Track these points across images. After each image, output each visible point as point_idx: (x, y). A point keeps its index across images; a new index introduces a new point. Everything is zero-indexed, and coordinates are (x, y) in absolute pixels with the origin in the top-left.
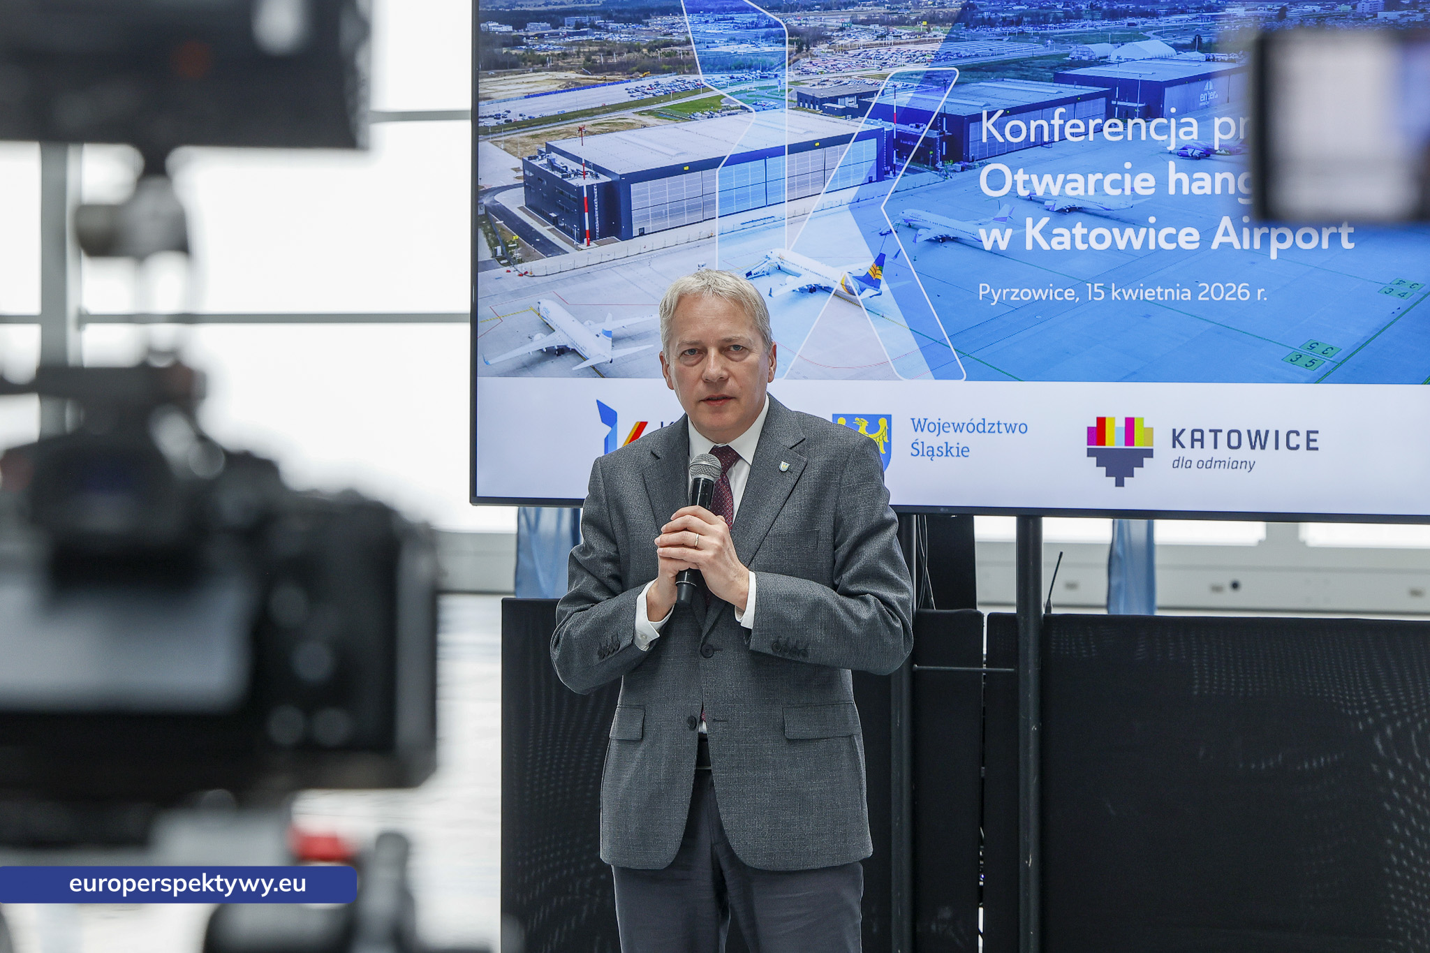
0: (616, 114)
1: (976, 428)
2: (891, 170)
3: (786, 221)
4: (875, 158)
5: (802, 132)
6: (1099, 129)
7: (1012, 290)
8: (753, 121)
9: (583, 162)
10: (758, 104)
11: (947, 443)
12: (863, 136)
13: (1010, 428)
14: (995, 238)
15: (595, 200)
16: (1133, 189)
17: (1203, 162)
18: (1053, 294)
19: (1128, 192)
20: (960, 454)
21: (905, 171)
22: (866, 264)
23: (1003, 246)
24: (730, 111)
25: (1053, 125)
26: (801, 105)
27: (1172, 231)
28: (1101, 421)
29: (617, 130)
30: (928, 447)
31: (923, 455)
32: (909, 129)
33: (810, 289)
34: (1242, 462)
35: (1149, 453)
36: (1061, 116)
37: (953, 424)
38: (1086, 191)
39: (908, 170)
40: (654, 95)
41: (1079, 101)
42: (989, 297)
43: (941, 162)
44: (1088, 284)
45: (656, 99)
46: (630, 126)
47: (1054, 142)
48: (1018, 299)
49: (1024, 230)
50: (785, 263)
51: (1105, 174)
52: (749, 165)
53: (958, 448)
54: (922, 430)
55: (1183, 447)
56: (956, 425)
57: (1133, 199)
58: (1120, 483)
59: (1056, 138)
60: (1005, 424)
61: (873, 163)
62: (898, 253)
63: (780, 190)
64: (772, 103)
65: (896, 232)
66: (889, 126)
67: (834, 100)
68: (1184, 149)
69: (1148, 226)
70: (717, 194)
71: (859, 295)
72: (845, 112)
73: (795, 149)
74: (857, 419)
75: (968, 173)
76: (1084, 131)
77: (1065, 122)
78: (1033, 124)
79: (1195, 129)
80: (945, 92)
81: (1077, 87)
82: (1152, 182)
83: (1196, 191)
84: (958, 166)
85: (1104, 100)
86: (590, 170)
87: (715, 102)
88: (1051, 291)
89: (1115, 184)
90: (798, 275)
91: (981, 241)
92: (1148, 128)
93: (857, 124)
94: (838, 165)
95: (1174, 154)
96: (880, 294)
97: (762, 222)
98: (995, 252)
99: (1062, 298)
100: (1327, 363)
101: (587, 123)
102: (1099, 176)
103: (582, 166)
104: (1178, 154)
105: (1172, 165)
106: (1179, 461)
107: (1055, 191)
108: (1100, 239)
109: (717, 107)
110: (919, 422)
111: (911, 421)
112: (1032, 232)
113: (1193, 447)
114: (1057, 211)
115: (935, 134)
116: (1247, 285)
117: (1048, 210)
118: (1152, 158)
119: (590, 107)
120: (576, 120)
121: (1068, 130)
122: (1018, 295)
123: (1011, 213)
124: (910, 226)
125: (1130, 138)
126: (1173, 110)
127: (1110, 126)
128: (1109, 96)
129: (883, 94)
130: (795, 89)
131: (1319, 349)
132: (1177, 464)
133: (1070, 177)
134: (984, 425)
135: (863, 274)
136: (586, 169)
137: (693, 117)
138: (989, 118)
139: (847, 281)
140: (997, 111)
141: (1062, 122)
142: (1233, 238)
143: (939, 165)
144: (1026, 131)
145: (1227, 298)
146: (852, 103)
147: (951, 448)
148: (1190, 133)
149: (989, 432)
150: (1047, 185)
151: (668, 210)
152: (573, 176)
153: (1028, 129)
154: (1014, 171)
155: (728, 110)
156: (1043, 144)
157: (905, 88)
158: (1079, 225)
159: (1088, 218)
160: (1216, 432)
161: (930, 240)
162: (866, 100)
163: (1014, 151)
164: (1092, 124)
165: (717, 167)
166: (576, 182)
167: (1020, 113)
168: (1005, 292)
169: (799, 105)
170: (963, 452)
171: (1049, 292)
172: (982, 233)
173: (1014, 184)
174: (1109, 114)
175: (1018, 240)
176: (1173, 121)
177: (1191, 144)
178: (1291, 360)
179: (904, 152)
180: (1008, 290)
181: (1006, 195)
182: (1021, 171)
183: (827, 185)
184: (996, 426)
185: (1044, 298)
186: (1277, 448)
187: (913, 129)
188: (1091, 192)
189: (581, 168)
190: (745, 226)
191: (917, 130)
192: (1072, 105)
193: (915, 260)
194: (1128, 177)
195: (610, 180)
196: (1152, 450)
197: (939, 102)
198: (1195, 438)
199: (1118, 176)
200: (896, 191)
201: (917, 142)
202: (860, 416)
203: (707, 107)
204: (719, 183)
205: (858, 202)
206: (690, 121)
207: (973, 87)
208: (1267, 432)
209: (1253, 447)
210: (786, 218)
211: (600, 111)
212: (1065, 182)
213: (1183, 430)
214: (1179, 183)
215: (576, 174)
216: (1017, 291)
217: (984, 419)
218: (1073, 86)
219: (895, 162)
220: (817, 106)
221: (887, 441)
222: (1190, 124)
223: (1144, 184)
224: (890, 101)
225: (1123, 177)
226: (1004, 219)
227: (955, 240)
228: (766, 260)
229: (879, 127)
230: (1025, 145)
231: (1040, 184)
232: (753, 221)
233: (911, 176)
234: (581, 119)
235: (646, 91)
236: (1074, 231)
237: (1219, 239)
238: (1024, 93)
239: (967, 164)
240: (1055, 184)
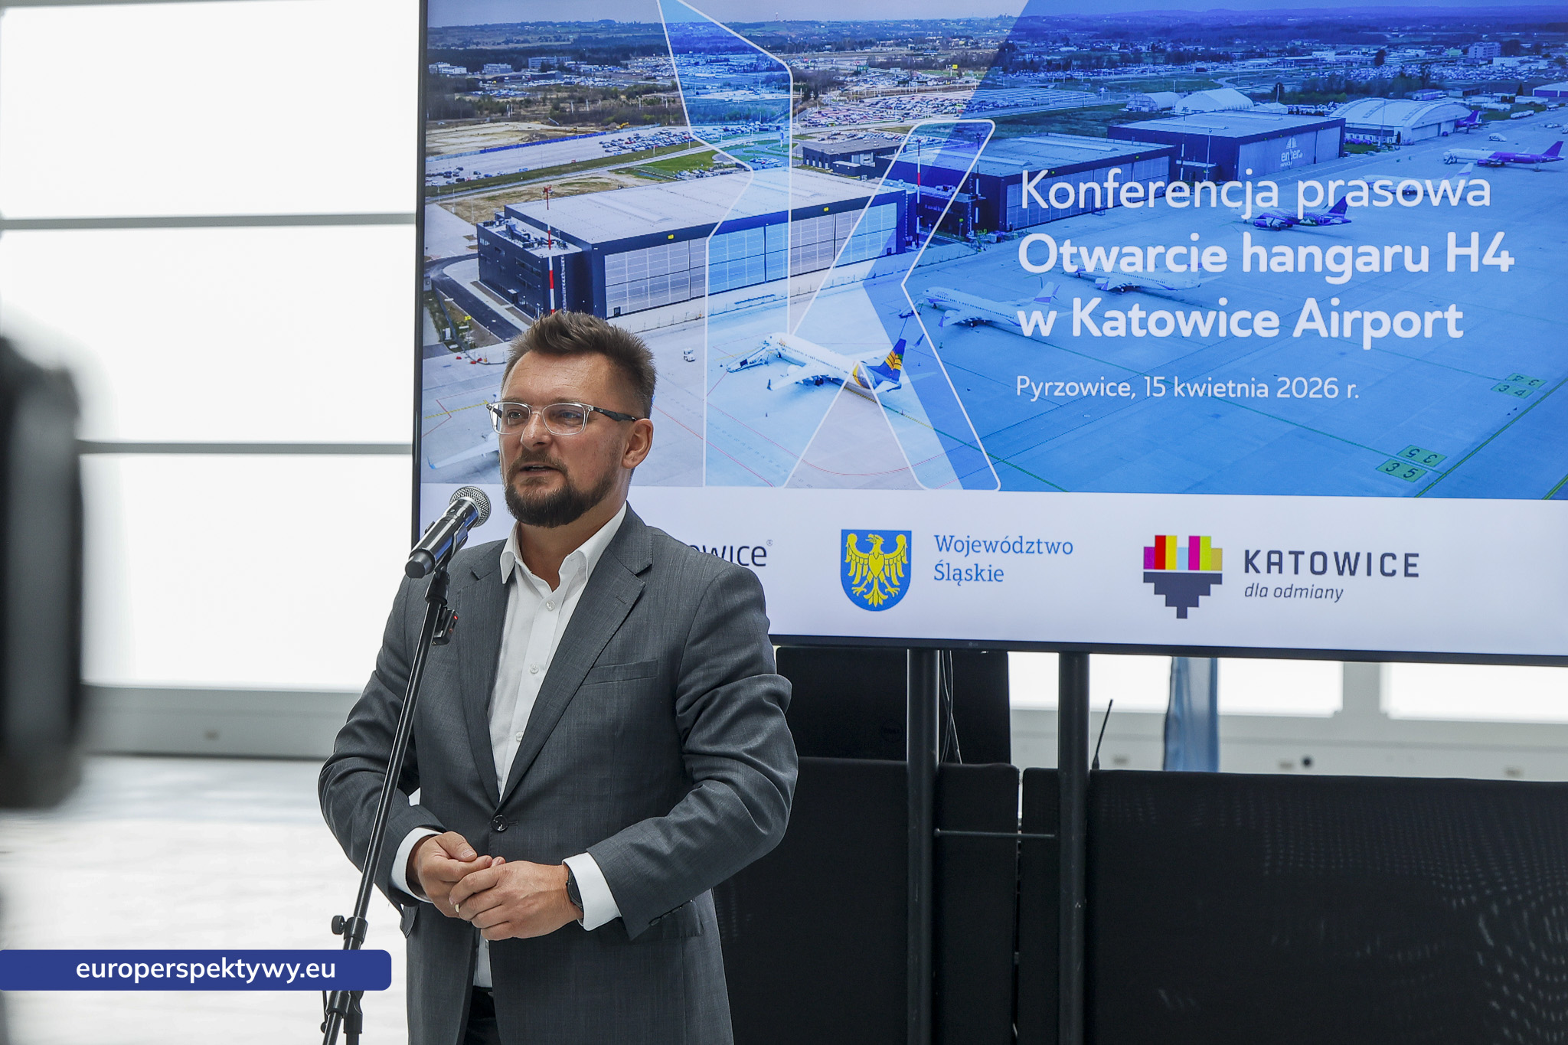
0: (589, 172)
1: (1011, 547)
2: (914, 240)
3: (789, 299)
4: (895, 226)
5: (808, 194)
6: (1161, 194)
7: (1056, 384)
8: (751, 181)
9: (549, 229)
10: (757, 161)
11: (977, 565)
12: (880, 200)
13: (1053, 548)
14: (1037, 322)
15: (563, 274)
16: (1200, 265)
17: (1284, 234)
18: (1105, 389)
19: (1194, 268)
20: (993, 578)
21: (931, 242)
22: (883, 352)
23: (1046, 331)
24: (723, 170)
25: (1107, 188)
26: (808, 163)
27: (1247, 315)
28: (1161, 540)
29: (590, 192)
30: (955, 570)
31: (948, 579)
32: (935, 191)
33: (817, 381)
34: (1327, 590)
35: (1217, 579)
36: (1116, 178)
37: (985, 542)
38: (1145, 267)
39: (933, 240)
40: (634, 150)
41: (1137, 160)
42: (1029, 392)
43: (973, 232)
44: (1146, 378)
45: (636, 155)
46: (605, 187)
47: (1107, 208)
48: (1063, 394)
49: (1070, 313)
50: (787, 349)
51: (1167, 247)
52: (745, 233)
53: (990, 571)
54: (948, 549)
55: (1257, 571)
56: (988, 544)
57: (1200, 278)
58: (1182, 614)
59: (1110, 204)
60: (1047, 543)
61: (891, 233)
62: (921, 339)
63: (781, 264)
64: (773, 160)
65: (919, 314)
66: (912, 189)
67: (847, 157)
68: (1261, 217)
69: (1218, 309)
70: (707, 267)
71: (874, 388)
72: (860, 172)
73: (800, 214)
74: (870, 536)
75: (1005, 245)
76: (1143, 196)
77: (1121, 185)
78: (1083, 187)
79: (1274, 194)
80: (979, 149)
81: (1135, 143)
82: (1223, 256)
83: (1276, 268)
84: (993, 236)
85: (1166, 159)
86: (557, 239)
87: (706, 159)
88: (1102, 385)
89: (1179, 259)
90: (802, 365)
91: (1020, 326)
92: (1219, 193)
93: (874, 185)
94: (851, 234)
95: (1250, 223)
96: (899, 388)
97: (760, 301)
98: (1036, 338)
99: (1115, 394)
100: (1430, 473)
101: (554, 183)
102: (1161, 249)
103: (547, 234)
104: (1254, 224)
105: (1247, 237)
106: (1252, 588)
107: (1108, 267)
108: (1161, 324)
109: (709, 164)
110: (944, 540)
111: (935, 538)
112: (1081, 315)
113: (1269, 571)
114: (1110, 290)
115: (966, 198)
116: (1335, 379)
117: (1100, 289)
118: (1223, 228)
119: (557, 164)
120: (541, 179)
121: (1124, 195)
122: (1063, 390)
123: (1055, 293)
124: (935, 307)
125: (1197, 204)
126: (1249, 172)
127: (1174, 190)
128: (1173, 154)
129: (905, 150)
130: (800, 144)
131: (1420, 457)
132: (1251, 591)
133: (1126, 250)
134: (1021, 544)
135: (879, 363)
136: (552, 237)
137: (679, 176)
138: (1030, 180)
139: (860, 372)
140: (1040, 171)
141: (1117, 185)
142: (1319, 324)
143: (971, 235)
144: (1074, 195)
145: (1311, 395)
146: (868, 161)
147: (982, 571)
148: (1269, 199)
149: (1027, 552)
150: (1099, 259)
151: (649, 285)
152: (536, 245)
153: (1077, 193)
154: (1059, 242)
155: (720, 168)
156: (1094, 211)
157: (931, 144)
158: (1136, 307)
159: (1147, 299)
160: (1296, 554)
161: (959, 324)
162: (885, 157)
163: (1059, 219)
164: (1153, 187)
165: (708, 236)
166: (540, 252)
167: (1067, 174)
168: (1047, 385)
169: (805, 163)
170: (996, 575)
171: (1100, 386)
172: (1021, 316)
173: (1060, 257)
174: (1173, 176)
175: (1063, 325)
176: (1249, 184)
177: (1270, 211)
178: (1387, 470)
179: (928, 220)
180: (1051, 384)
181: (1050, 271)
182: (1068, 242)
183: (837, 258)
184: (1036, 545)
185: (1094, 393)
186: (1369, 574)
187: (940, 193)
188: (1151, 268)
189: (546, 236)
190: (740, 306)
191: (944, 193)
192: (1130, 165)
193: (941, 348)
194: (1194, 250)
195: (580, 250)
196: (1221, 575)
197: (972, 161)
198: (1272, 561)
199: (1183, 250)
200: (920, 266)
201: (944, 208)
202: (874, 532)
203: (695, 164)
204: (710, 256)
205: (874, 277)
206: (676, 180)
207: (1012, 143)
208: (1358, 555)
209: (1341, 573)
210: (789, 296)
211: (570, 168)
212: (1120, 256)
213: (1258, 552)
214: (1255, 258)
215: (541, 243)
216: (1062, 384)
217: (1021, 537)
218: (1130, 142)
219: (918, 231)
220: (827, 165)
221: (905, 562)
222: (1268, 189)
223: (1213, 259)
224: (914, 158)
225: (1189, 251)
226: (1047, 300)
227: (989, 324)
228: (764, 346)
229: (900, 190)
230: (1073, 212)
231: (1090, 258)
232: (749, 300)
233: (937, 248)
234: (546, 178)
235: (624, 145)
236: (1130, 314)
237: (1302, 325)
238: (1072, 150)
239: (1004, 233)
240: (1108, 259)
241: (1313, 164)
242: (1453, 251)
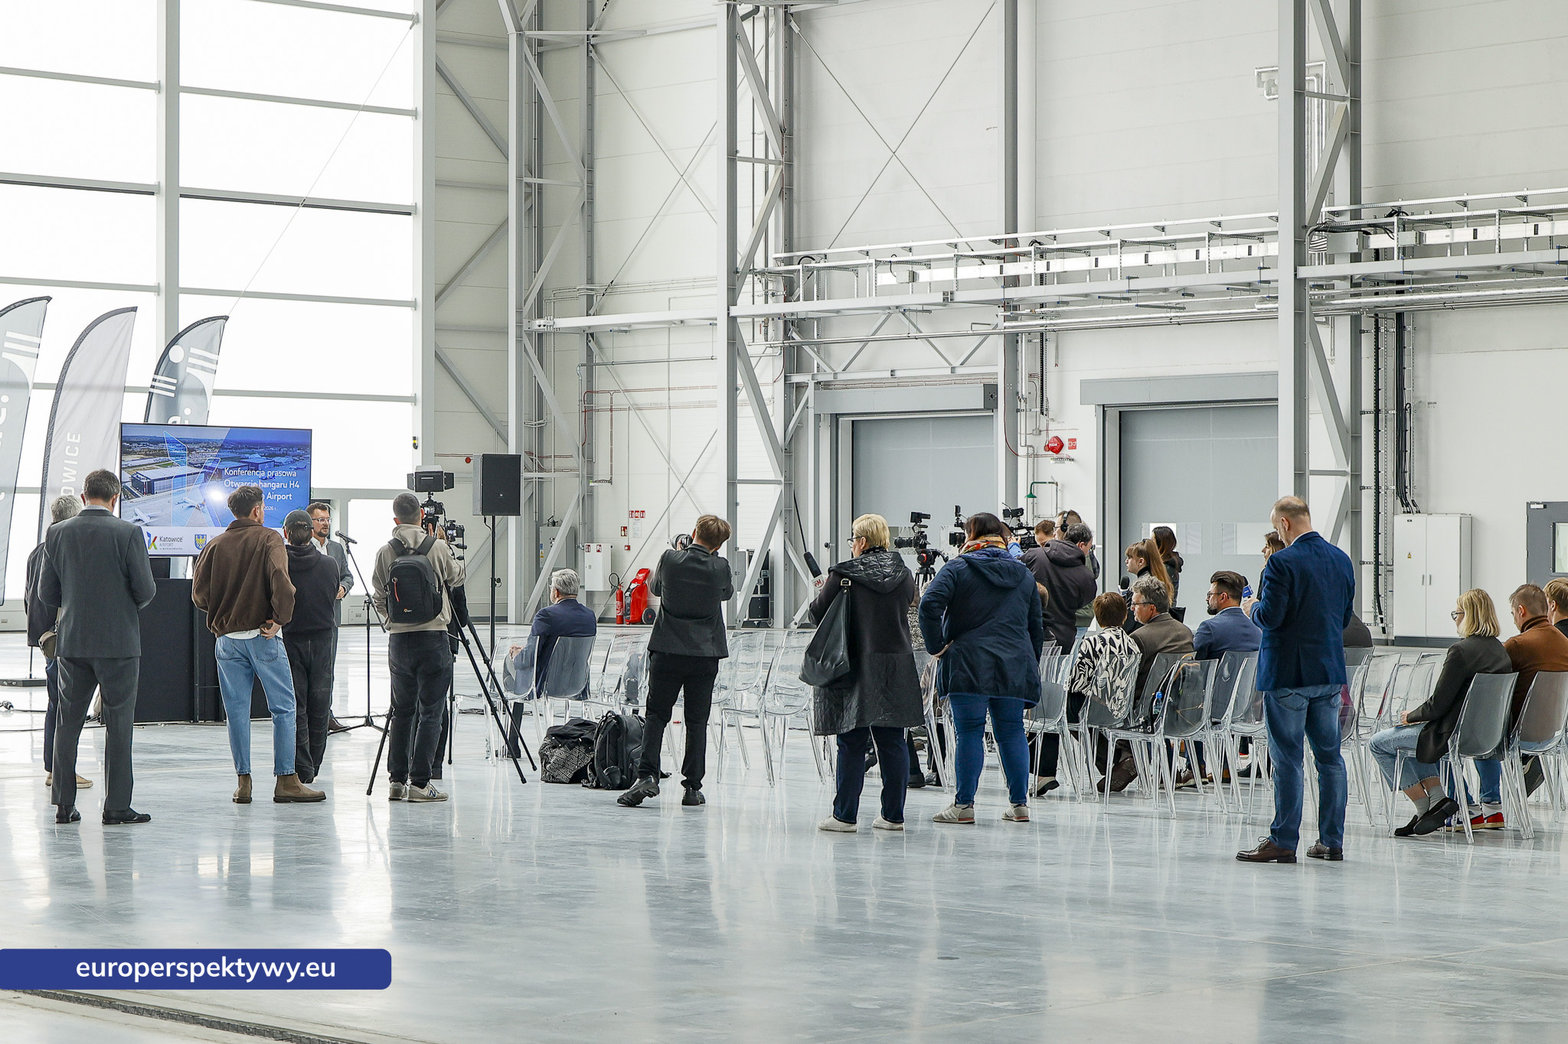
3: (186, 491)
8: (180, 468)
12: (202, 473)
15: (147, 485)
21: (210, 481)
22: (202, 501)
33: (191, 506)
45: (160, 462)
46: (154, 468)
50: (186, 500)
71: (201, 508)
73: (188, 475)
80: (218, 464)
87: (172, 464)
90: (189, 503)
92: (256, 473)
93: (201, 470)
96: (205, 508)
101: (145, 467)
118: (257, 479)
127: (249, 472)
129: (206, 463)
130: (188, 461)
140: (228, 468)
154: (231, 481)
165: (172, 478)
166: (142, 481)
169: (189, 465)
197: (216, 466)
201: (212, 474)
202: (200, 535)
207: (224, 463)
241: (270, 468)
242: (291, 484)
